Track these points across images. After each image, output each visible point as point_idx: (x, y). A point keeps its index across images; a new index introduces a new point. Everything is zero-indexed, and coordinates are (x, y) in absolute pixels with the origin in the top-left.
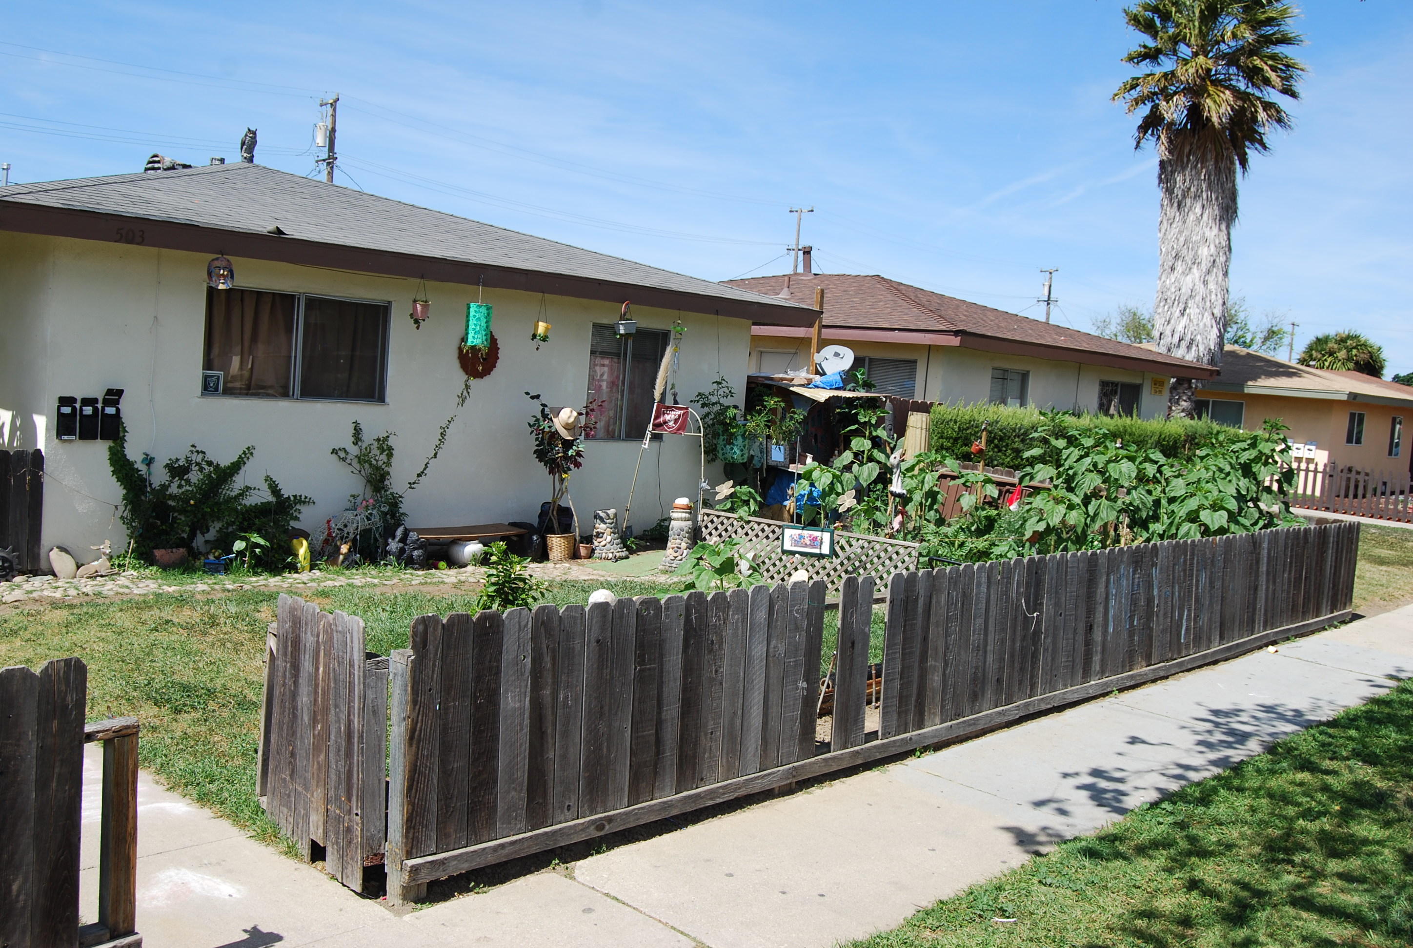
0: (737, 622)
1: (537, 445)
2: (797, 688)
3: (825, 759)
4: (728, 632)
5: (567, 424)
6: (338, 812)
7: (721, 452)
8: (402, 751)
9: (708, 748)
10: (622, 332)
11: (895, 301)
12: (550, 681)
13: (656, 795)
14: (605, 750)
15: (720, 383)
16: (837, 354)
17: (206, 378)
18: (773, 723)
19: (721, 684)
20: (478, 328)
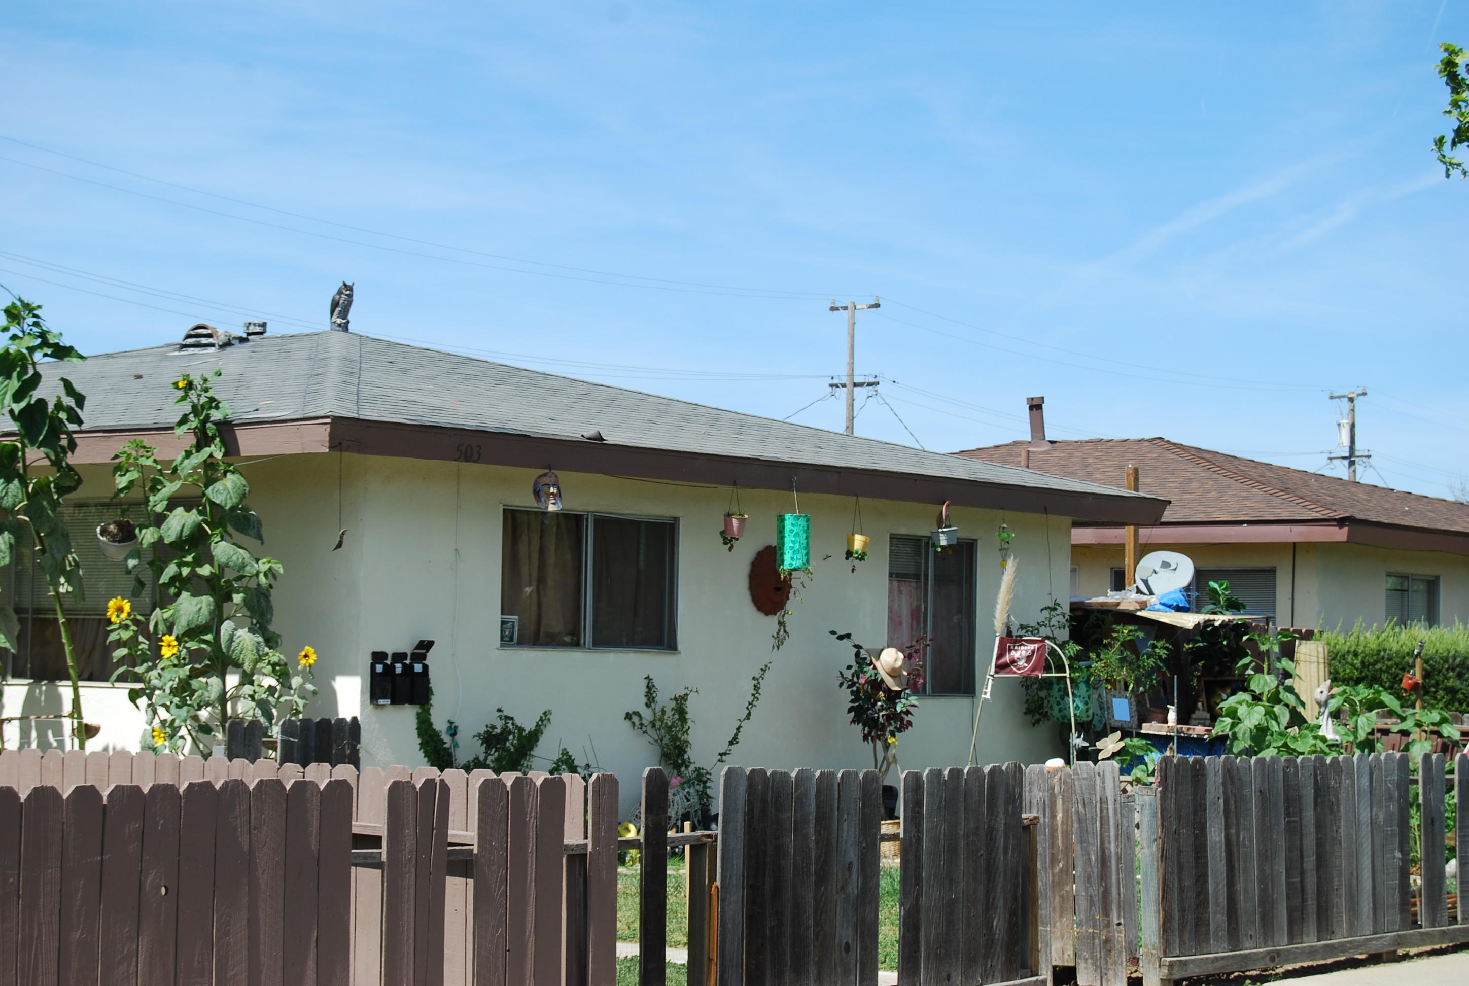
0: (1348, 786)
1: (852, 701)
2: (1394, 857)
3: (1420, 932)
4: (1343, 796)
5: (894, 669)
6: (1091, 930)
7: (1056, 708)
8: (1155, 867)
9: (1335, 903)
10: (943, 543)
12: (1234, 821)
13: (1305, 939)
14: (1270, 890)
15: (1055, 609)
16: (1166, 565)
17: (503, 623)
18: (1378, 889)
19: (1340, 844)
20: (797, 546)
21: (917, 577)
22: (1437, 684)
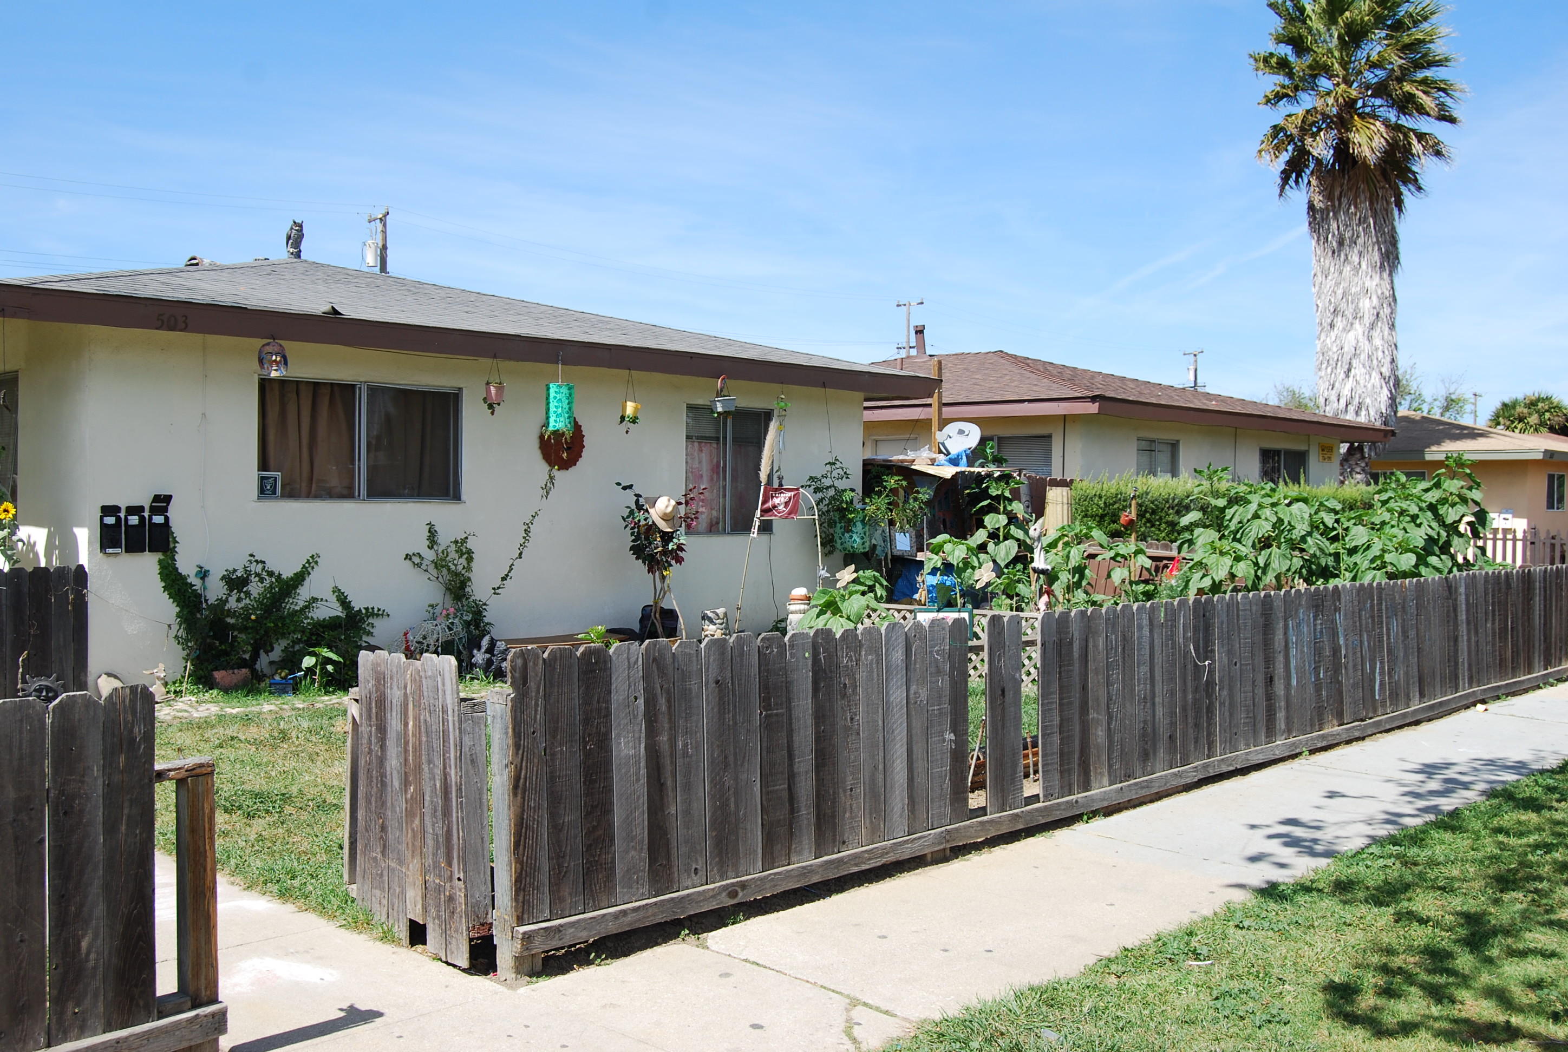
0: (871, 664)
1: (633, 541)
2: (944, 741)
3: (980, 822)
4: (862, 675)
5: (665, 514)
6: (437, 881)
7: (839, 542)
8: (506, 802)
9: (848, 806)
10: (720, 409)
11: (1021, 374)
12: (666, 726)
13: (794, 859)
14: (732, 806)
15: (834, 464)
16: (961, 432)
17: (262, 479)
18: (919, 779)
19: (858, 734)
20: (560, 410)
21: (717, 439)
22: (1161, 518)
